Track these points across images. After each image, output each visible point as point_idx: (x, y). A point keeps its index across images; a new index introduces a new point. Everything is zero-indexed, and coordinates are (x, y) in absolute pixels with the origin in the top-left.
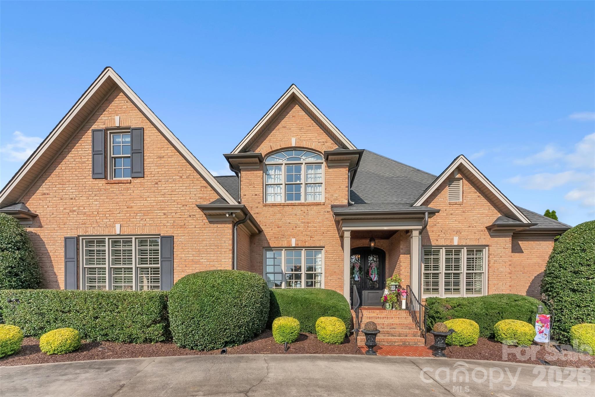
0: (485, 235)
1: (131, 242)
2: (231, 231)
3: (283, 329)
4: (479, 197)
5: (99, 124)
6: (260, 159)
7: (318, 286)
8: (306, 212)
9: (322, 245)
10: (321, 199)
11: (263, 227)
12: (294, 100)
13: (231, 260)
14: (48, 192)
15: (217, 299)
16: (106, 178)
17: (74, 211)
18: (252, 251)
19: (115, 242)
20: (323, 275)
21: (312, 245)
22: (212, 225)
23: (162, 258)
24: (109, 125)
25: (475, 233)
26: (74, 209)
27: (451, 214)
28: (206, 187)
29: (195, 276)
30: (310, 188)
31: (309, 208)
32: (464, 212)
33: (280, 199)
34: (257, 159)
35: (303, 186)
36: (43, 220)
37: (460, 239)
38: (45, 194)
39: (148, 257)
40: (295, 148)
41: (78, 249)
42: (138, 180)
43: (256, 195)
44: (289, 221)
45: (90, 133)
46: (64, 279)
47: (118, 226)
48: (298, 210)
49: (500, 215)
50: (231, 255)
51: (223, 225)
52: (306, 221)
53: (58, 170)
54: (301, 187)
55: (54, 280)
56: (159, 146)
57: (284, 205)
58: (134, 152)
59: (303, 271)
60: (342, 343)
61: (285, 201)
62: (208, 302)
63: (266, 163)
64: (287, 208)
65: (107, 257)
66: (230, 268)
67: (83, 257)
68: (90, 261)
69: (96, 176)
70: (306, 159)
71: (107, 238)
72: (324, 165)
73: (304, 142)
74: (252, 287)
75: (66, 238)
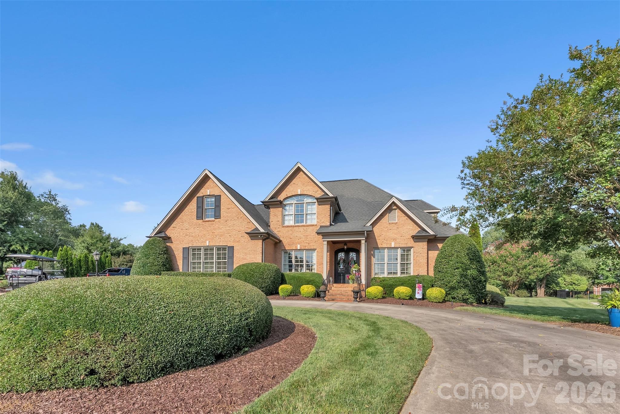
0: (411, 241)
1: (213, 249)
2: (261, 243)
3: (283, 289)
4: (407, 219)
5: (200, 194)
6: (281, 202)
7: (313, 271)
8: (306, 230)
9: (315, 248)
10: (315, 222)
11: (281, 239)
12: (299, 170)
13: (261, 258)
14: (176, 226)
15: (252, 275)
16: (203, 219)
17: (188, 235)
18: (275, 252)
19: (206, 250)
20: (316, 265)
21: (309, 248)
22: (252, 241)
23: (228, 257)
24: (205, 194)
25: (405, 240)
26: (188, 234)
27: (390, 229)
28: (250, 222)
29: (243, 265)
30: (309, 216)
31: (308, 228)
32: (398, 228)
33: (292, 223)
34: (279, 203)
35: (305, 215)
36: (173, 239)
37: (395, 243)
38: (174, 227)
39: (222, 256)
40: (300, 195)
41: (189, 253)
42: (218, 220)
43: (278, 221)
44: (296, 235)
45: (196, 198)
46: (182, 267)
47: (208, 242)
48: (301, 229)
49: (420, 229)
50: (261, 255)
51: (258, 241)
52: (306, 235)
53: (180, 216)
54: (304, 216)
55: (177, 268)
56: (228, 203)
57: (293, 226)
58: (216, 206)
59: (304, 263)
60: (312, 297)
61: (295, 224)
62: (248, 276)
63: (284, 203)
64: (295, 228)
65: (202, 257)
66: (261, 262)
67: (191, 257)
68: (193, 259)
69: (198, 218)
70: (307, 200)
71: (202, 247)
72: (316, 203)
73: (305, 191)
74: (269, 270)
75: (183, 248)
